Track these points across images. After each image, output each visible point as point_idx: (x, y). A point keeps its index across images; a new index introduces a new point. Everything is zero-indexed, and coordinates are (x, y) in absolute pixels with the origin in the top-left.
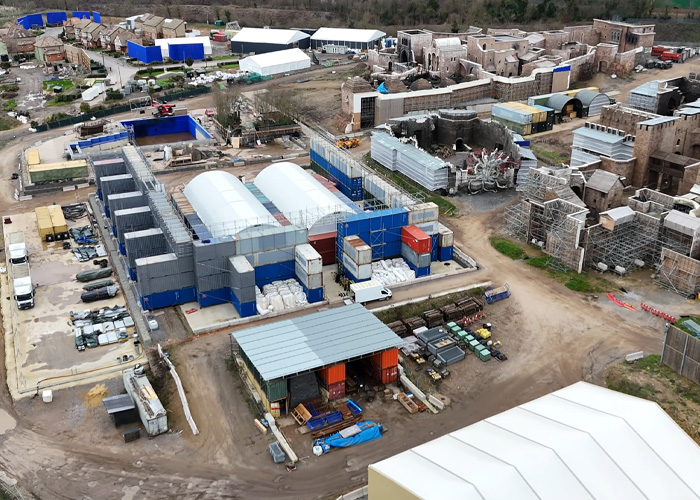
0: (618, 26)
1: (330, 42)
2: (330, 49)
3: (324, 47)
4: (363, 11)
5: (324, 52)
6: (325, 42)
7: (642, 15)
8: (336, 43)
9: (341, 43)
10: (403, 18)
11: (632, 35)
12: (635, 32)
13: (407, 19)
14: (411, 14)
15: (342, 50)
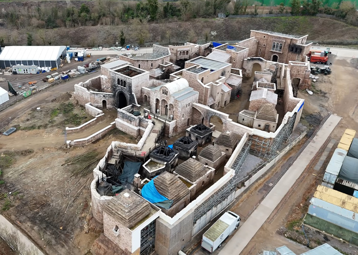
0: (280, 38)
1: (19, 62)
2: (20, 69)
3: (14, 68)
4: (30, 17)
5: (15, 73)
6: (13, 63)
7: (239, 13)
8: (25, 63)
9: (30, 63)
10: (64, 22)
11: (295, 45)
12: (298, 43)
13: (68, 23)
14: (70, 18)
15: (34, 69)
